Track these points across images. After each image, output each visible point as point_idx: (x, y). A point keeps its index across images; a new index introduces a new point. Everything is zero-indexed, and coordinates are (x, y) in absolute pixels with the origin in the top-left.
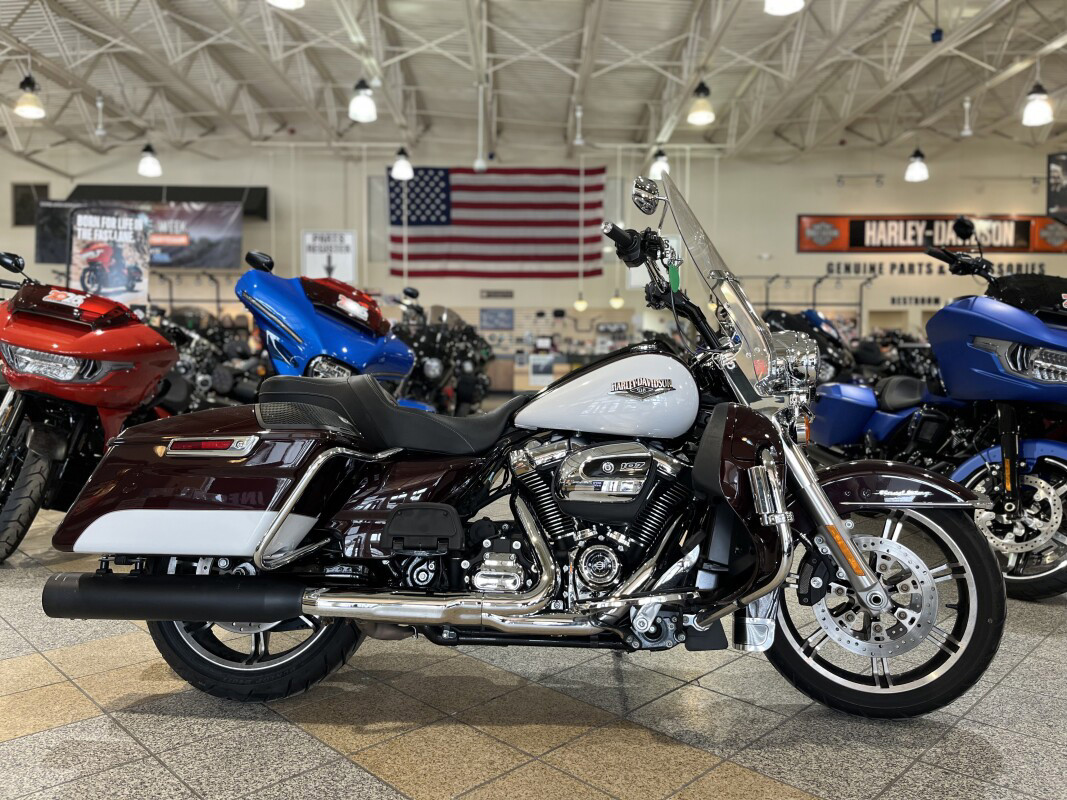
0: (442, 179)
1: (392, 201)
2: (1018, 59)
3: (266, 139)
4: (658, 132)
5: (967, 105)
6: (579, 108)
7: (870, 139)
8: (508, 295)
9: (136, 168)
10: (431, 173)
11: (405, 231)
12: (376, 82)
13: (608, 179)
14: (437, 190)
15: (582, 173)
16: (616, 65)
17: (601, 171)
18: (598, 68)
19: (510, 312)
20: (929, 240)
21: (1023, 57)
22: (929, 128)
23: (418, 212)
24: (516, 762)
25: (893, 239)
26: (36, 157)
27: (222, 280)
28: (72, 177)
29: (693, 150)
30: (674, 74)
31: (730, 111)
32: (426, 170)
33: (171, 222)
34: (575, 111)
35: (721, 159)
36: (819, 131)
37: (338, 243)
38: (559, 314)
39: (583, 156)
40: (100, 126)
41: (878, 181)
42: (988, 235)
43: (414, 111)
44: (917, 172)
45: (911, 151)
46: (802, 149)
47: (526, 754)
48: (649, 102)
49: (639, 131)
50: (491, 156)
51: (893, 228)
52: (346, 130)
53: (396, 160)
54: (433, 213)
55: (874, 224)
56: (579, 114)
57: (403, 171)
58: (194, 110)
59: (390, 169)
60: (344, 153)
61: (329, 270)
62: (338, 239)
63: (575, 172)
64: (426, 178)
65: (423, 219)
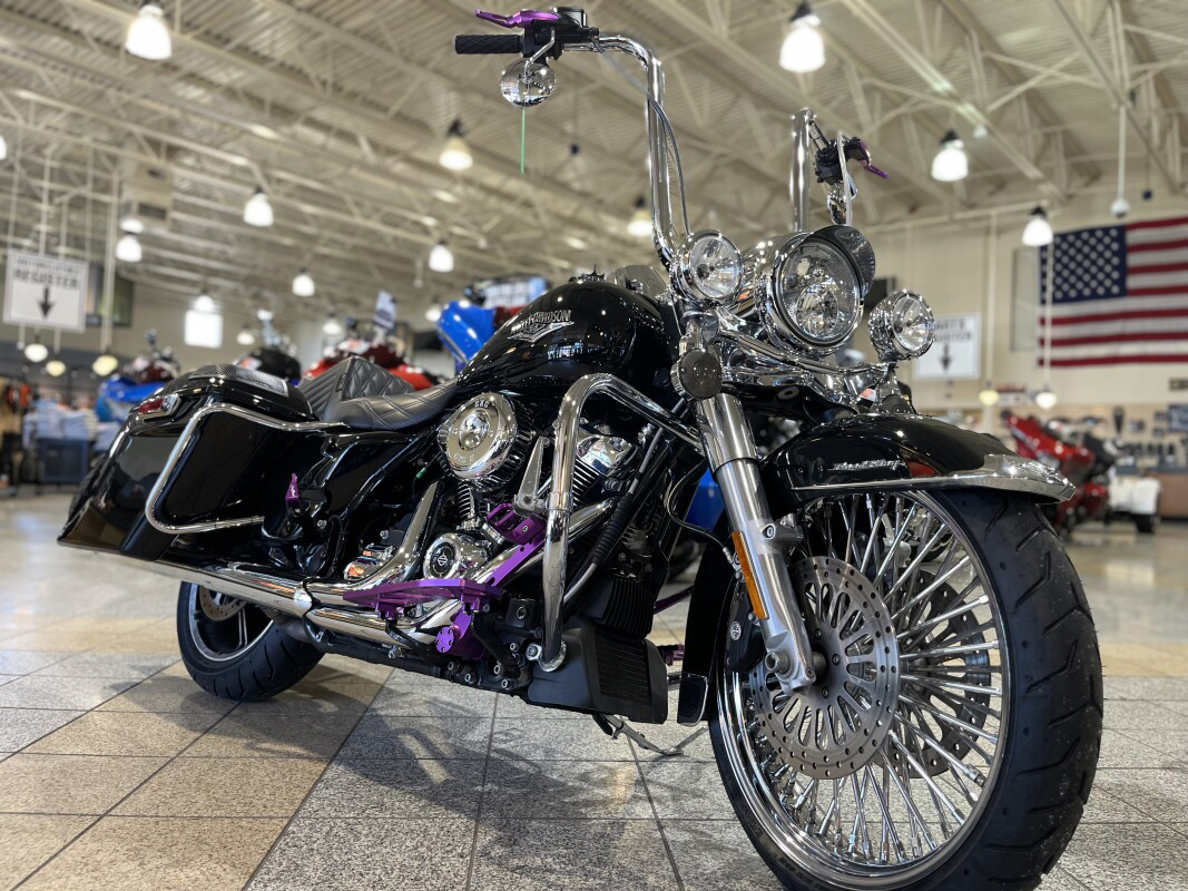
0: (1115, 240)
1: (1044, 275)
10: (1099, 234)
12: (980, 132)
32: (1092, 232)
37: (958, 330)
50: (1147, 196)
54: (1101, 283)
61: (946, 362)
62: (957, 325)
64: (1093, 241)
65: (1087, 292)
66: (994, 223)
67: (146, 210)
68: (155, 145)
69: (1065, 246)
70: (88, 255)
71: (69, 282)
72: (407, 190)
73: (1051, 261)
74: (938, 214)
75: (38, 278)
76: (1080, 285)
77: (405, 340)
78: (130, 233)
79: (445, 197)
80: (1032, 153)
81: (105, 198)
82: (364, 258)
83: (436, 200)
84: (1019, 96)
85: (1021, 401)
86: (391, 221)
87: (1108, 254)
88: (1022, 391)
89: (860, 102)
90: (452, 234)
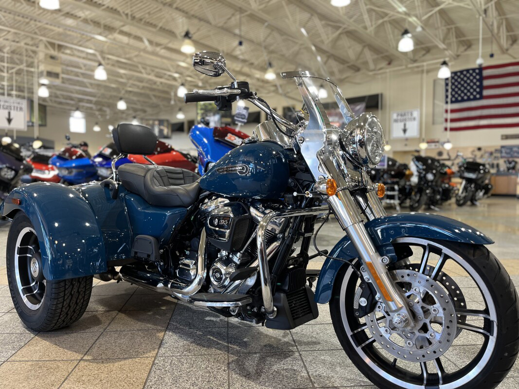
0: (478, 74)
1: (447, 91)
10: (471, 72)
32: (468, 71)
50: (491, 56)
53: (440, 68)
54: (472, 94)
61: (405, 131)
62: (410, 114)
64: (468, 75)
65: (466, 98)
66: (425, 68)
67: (50, 74)
68: (52, 45)
69: (456, 77)
70: (26, 94)
71: (19, 109)
72: (165, 61)
73: (450, 84)
74: (401, 65)
75: (5, 107)
76: (462, 95)
77: (168, 128)
78: (43, 85)
79: (183, 64)
80: (442, 37)
81: (32, 70)
82: (148, 92)
83: (179, 66)
84: (436, 13)
85: (437, 147)
86: (159, 76)
87: (475, 81)
88: (438, 142)
89: (366, 16)
90: (186, 80)
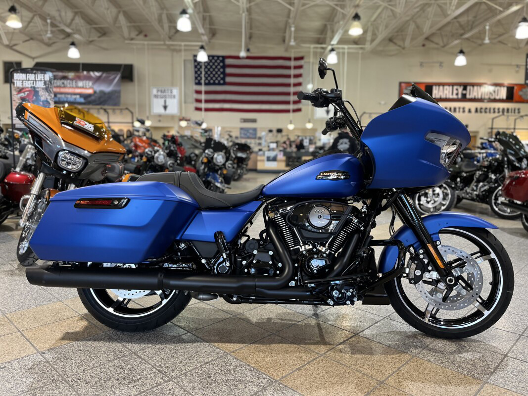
0: (221, 61)
1: (196, 72)
2: (514, 4)
3: (132, 39)
4: (332, 39)
5: (487, 28)
6: (293, 26)
7: (437, 44)
8: (254, 121)
9: (67, 54)
10: (216, 58)
11: (203, 88)
12: (190, 11)
13: (305, 62)
14: (219, 67)
15: (293, 59)
16: (312, 4)
17: (301, 58)
18: (304, 5)
19: (255, 130)
20: (464, 95)
21: (517, 3)
22: (468, 39)
23: (209, 78)
24: (313, 357)
25: (446, 95)
26: (15, 48)
27: (110, 111)
28: (33, 58)
29: (349, 48)
30: (341, 8)
31: (368, 28)
32: (213, 57)
33: (85, 82)
34: (290, 27)
35: (362, 53)
36: (412, 39)
37: (169, 94)
38: (279, 131)
39: (293, 51)
40: (49, 32)
41: (440, 65)
42: (493, 94)
43: (208, 26)
44: (461, 61)
45: (458, 50)
46: (404, 48)
47: (317, 353)
48: (327, 23)
49: (322, 38)
50: (248, 50)
51: (446, 89)
52: (173, 36)
53: (199, 52)
54: (217, 79)
55: (437, 87)
56: (293, 29)
57: (203, 57)
58: (96, 24)
59: (195, 56)
60: (172, 47)
61: (165, 107)
62: (169, 92)
63: (289, 59)
64: (213, 61)
65: (212, 81)
85: (189, 124)
88: (189, 120)
